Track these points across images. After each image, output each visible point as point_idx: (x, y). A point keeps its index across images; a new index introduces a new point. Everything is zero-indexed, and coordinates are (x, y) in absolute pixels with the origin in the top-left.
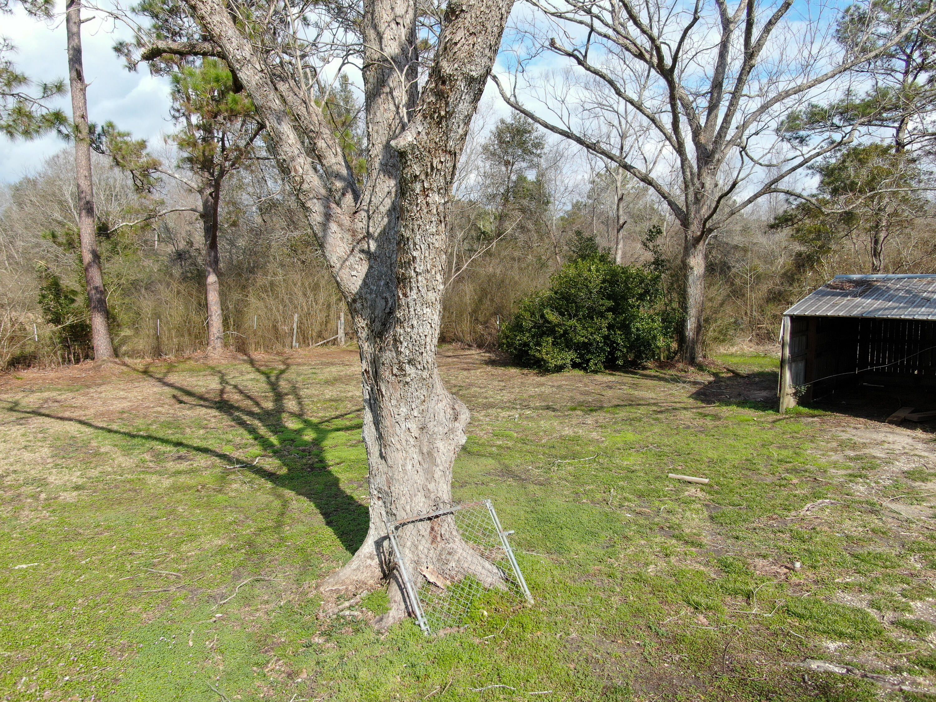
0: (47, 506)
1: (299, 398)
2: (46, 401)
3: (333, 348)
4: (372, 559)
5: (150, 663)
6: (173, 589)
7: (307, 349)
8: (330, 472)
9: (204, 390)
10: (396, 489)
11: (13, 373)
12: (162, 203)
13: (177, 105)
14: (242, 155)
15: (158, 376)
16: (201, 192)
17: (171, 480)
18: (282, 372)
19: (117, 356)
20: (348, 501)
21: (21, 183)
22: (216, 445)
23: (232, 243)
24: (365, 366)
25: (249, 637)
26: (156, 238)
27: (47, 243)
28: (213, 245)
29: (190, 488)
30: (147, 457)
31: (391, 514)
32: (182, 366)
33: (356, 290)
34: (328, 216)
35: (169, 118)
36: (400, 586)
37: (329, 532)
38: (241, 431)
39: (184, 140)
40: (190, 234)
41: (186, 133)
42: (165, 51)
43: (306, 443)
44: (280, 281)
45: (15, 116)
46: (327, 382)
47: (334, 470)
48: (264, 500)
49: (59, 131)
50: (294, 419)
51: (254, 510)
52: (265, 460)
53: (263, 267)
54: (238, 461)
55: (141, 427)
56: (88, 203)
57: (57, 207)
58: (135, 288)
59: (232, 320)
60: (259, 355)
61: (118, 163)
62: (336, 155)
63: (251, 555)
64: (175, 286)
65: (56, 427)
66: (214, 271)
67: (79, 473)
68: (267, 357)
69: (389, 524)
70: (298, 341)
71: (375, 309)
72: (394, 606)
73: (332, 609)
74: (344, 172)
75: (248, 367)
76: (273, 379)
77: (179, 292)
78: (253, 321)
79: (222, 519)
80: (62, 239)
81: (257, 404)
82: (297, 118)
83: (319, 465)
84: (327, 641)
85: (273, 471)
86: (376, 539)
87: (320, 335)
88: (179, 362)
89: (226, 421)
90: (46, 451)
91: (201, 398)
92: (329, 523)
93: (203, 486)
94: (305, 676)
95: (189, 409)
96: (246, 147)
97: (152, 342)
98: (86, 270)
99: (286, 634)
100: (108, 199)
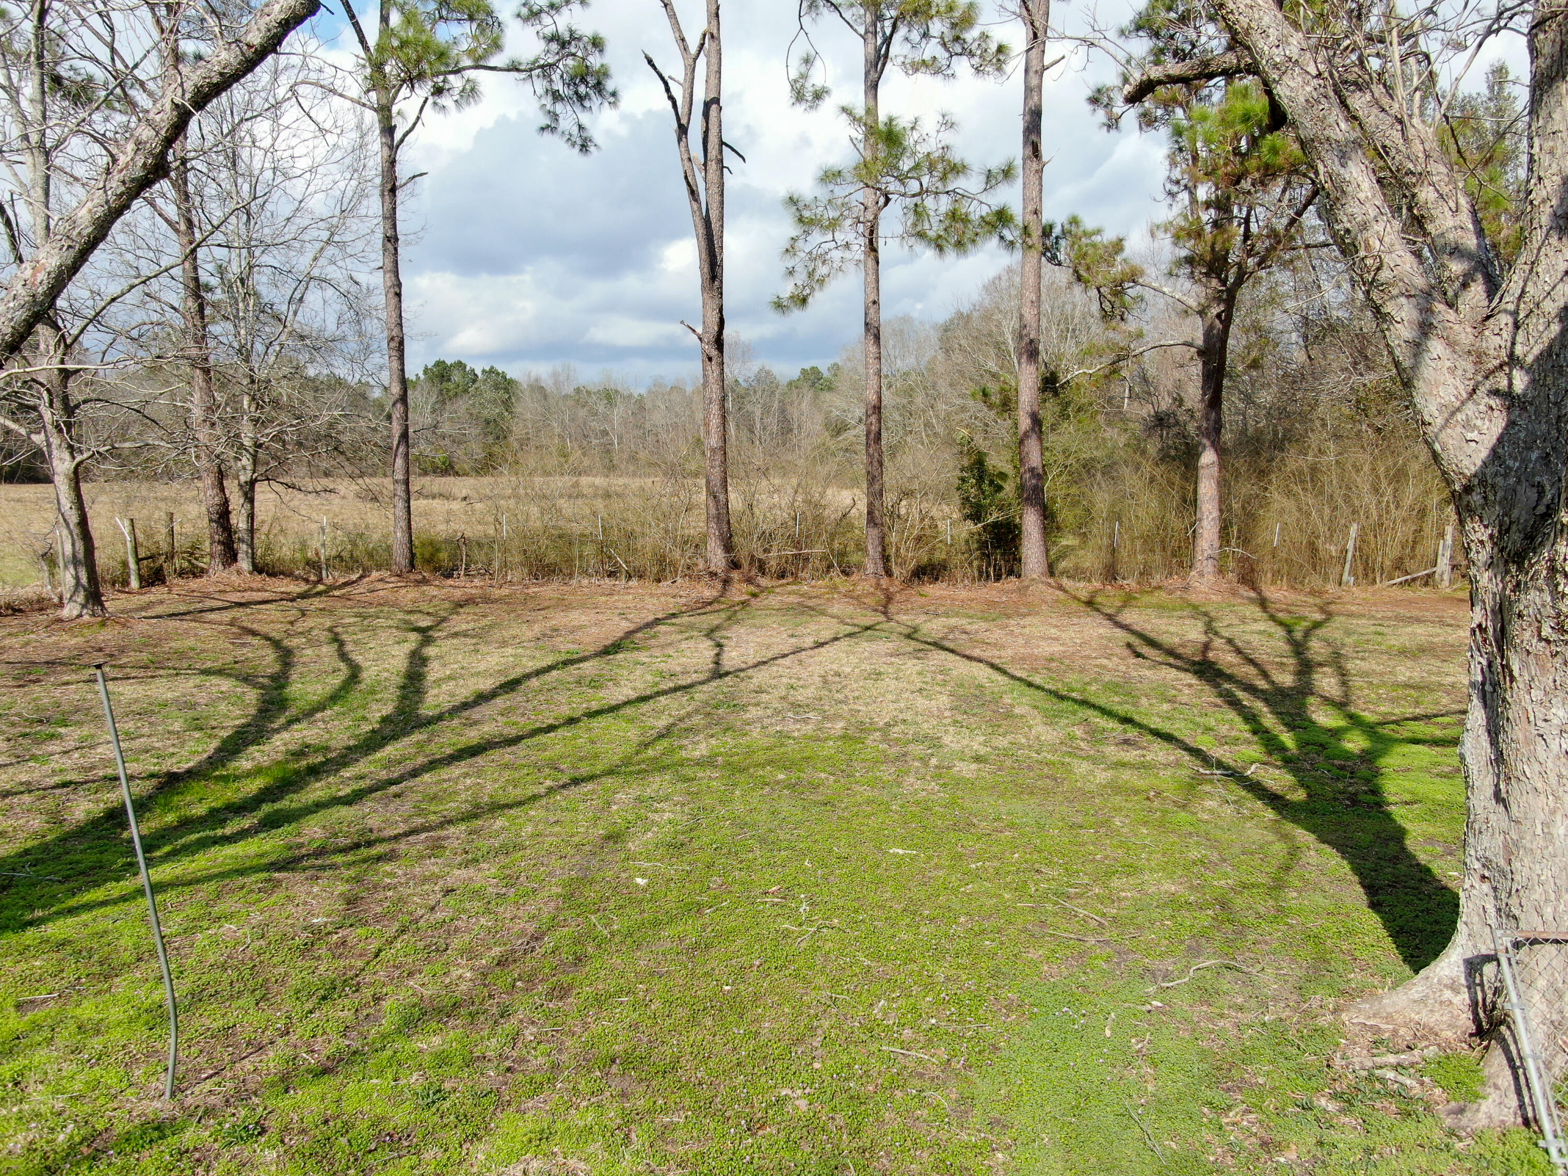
0: (937, 777)
1: (1343, 674)
2: (952, 629)
3: (1424, 592)
4: (1456, 991)
5: (1046, 1041)
6: (1091, 941)
7: (1370, 589)
8: (1388, 816)
9: (1177, 640)
10: (1522, 868)
11: (917, 588)
12: (1140, 335)
13: (1177, 174)
14: (1279, 242)
15: (1109, 611)
16: (1202, 313)
17: (1110, 774)
18: (1317, 625)
19: (1052, 574)
20: (1419, 875)
21: (951, 321)
22: (1187, 732)
23: (1248, 399)
24: (1478, 616)
25: (1203, 1055)
26: (1127, 394)
27: (976, 406)
28: (1214, 402)
29: (1137, 792)
30: (1078, 732)
31: (1506, 914)
32: (1146, 599)
33: (1473, 469)
34: (1426, 328)
35: (1161, 195)
36: (1510, 1060)
37: (1372, 921)
38: (1232, 715)
39: (1182, 229)
40: (1179, 384)
41: (1186, 218)
42: (1160, 82)
43: (1348, 756)
44: (1329, 465)
45: (947, 223)
46: (1403, 652)
47: (1397, 812)
48: (1256, 838)
49: (1002, 238)
50: (1330, 710)
51: (1236, 850)
52: (1266, 771)
53: (1300, 440)
54: (1220, 765)
55: (1074, 685)
56: (1032, 341)
57: (992, 352)
58: (1088, 472)
59: (1235, 528)
60: (1276, 593)
61: (1079, 278)
62: (1456, 211)
63: (1223, 922)
64: (1147, 468)
65: (961, 668)
66: (1213, 445)
67: (982, 739)
68: (1292, 596)
69: (1499, 933)
70: (1353, 572)
71: (1512, 506)
72: (1494, 1096)
73: (1360, 1058)
74: (1471, 242)
75: (1256, 611)
76: (1298, 635)
77: (1152, 480)
78: (1273, 533)
79: (1181, 852)
80: (996, 399)
81: (1265, 675)
82: (1382, 152)
83: (1370, 798)
84: (1342, 1111)
85: (1280, 793)
86: (1469, 955)
87: (1399, 565)
88: (1143, 592)
89: (1208, 695)
90: (944, 700)
91: (1171, 652)
92: (1374, 905)
93: (1158, 794)
94: (1294, 1157)
95: (1149, 668)
96: (1287, 229)
97: (1105, 556)
98: (1021, 442)
99: (1268, 1074)
100: (1063, 338)
